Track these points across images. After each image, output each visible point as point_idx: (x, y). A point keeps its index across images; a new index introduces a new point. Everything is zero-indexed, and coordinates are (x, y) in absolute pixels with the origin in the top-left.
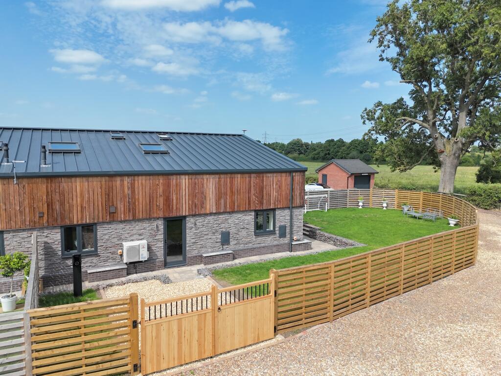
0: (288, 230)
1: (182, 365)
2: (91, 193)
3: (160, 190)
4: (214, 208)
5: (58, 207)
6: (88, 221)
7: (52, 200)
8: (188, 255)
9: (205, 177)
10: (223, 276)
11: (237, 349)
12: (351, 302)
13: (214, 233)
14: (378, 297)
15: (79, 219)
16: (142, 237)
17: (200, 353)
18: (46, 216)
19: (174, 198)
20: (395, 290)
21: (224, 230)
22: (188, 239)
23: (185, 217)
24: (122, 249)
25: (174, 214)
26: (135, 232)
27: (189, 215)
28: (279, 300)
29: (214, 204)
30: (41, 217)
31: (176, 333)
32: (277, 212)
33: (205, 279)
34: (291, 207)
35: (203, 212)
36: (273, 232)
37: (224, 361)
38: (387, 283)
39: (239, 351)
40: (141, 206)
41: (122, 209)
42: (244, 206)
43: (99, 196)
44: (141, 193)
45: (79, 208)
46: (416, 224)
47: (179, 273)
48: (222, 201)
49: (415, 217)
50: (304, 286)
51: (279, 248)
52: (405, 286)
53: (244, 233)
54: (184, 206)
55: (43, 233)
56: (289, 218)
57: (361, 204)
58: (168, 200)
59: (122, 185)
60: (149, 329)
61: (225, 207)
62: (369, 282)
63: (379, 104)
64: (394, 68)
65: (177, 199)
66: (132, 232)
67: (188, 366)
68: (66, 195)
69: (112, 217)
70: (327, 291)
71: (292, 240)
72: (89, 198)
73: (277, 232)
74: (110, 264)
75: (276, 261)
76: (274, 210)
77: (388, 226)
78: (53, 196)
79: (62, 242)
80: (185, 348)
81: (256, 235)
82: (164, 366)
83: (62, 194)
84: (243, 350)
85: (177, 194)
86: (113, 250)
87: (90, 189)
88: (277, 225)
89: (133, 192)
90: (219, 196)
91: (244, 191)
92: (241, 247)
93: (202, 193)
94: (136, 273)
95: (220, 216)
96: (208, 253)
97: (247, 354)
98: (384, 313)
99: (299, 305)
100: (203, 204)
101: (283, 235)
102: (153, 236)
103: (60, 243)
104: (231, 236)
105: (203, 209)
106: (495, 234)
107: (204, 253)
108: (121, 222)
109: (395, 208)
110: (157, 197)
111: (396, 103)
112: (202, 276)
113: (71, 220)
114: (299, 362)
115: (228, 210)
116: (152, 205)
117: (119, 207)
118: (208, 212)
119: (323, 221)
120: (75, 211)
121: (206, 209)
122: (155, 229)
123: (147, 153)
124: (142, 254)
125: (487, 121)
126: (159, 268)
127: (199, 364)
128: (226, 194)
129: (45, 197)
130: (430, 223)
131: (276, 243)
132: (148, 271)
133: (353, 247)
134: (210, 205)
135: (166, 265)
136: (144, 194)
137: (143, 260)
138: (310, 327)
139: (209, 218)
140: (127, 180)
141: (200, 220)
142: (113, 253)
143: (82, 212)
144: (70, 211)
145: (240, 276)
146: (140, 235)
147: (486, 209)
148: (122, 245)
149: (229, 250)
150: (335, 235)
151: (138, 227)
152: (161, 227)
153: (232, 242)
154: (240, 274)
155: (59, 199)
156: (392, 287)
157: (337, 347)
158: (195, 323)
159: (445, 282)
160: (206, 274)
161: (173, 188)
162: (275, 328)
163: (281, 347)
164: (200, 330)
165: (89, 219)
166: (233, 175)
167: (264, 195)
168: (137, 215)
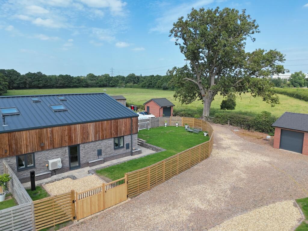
0: (130, 145)
1: (92, 215)
2: (31, 138)
3: (66, 133)
4: (94, 138)
5: (14, 146)
6: (30, 152)
7: (11, 143)
8: (81, 163)
9: (88, 124)
10: (101, 173)
11: (113, 206)
12: (157, 181)
13: (94, 151)
14: (168, 178)
15: (25, 151)
16: (58, 157)
17: (99, 209)
18: (8, 151)
19: (73, 136)
20: (175, 173)
21: (99, 149)
22: (81, 155)
23: (79, 145)
24: (48, 164)
25: (73, 144)
26: (54, 154)
27: (81, 143)
28: (129, 185)
29: (94, 137)
30: (6, 152)
31: (89, 203)
32: (125, 137)
33: (93, 175)
34: (131, 134)
35: (88, 141)
36: (123, 147)
37: (108, 211)
38: (171, 171)
39: (113, 207)
40: (57, 142)
41: (47, 144)
42: (109, 136)
43: (35, 139)
44: (56, 135)
45: (25, 146)
46: (189, 136)
47: (78, 172)
48: (98, 135)
49: (190, 132)
50: (139, 178)
51: (126, 155)
52: (179, 171)
53: (109, 149)
54: (78, 139)
55: (7, 160)
56: (131, 139)
57: (166, 124)
58: (70, 138)
59: (47, 132)
60: (79, 203)
61: (99, 137)
62: (164, 172)
63: (175, 68)
64: (182, 51)
65: (75, 136)
66: (53, 155)
67: (94, 215)
68: (18, 140)
69: (42, 148)
70: (147, 178)
71: (132, 149)
72: (30, 140)
73: (125, 147)
74: (42, 171)
75: (125, 162)
76: (123, 137)
77: (177, 138)
78: (11, 141)
79: (17, 163)
80: (93, 208)
81: (115, 149)
82: (85, 216)
83: (16, 140)
84: (115, 206)
85: (75, 134)
86: (43, 164)
87: (30, 136)
88: (125, 144)
89: (53, 135)
90: (96, 133)
91: (108, 129)
92: (108, 156)
93: (87, 132)
94: (56, 174)
95: (96, 142)
96: (91, 161)
97: (117, 207)
98: (170, 184)
99: (136, 186)
100: (88, 138)
101: (128, 147)
102: (63, 155)
103: (16, 164)
104: (102, 151)
105: (88, 140)
106: (222, 139)
107: (89, 161)
108: (47, 150)
109: (182, 126)
110: (65, 136)
111: (183, 67)
112: (91, 174)
113: (21, 152)
114: (137, 207)
115: (101, 139)
116: (62, 141)
117: (45, 143)
118: (91, 141)
119: (147, 136)
120: (23, 148)
121: (89, 139)
122: (64, 152)
123: (56, 111)
124: (59, 166)
125: (223, 82)
126: (67, 171)
127: (98, 214)
128: (99, 131)
129: (7, 142)
130: (196, 135)
131: (124, 152)
132: (61, 173)
133: (161, 151)
134: (92, 137)
135: (71, 169)
136: (58, 135)
137: (59, 168)
138: (141, 193)
139: (91, 144)
140: (49, 129)
141: (87, 145)
142: (43, 166)
143: (27, 148)
144: (21, 148)
145: (109, 173)
146: (57, 156)
147: (222, 124)
148: (48, 162)
149: (101, 158)
150: (153, 145)
151: (55, 152)
152: (67, 151)
153: (103, 154)
154: (109, 171)
155: (15, 142)
156: (174, 172)
157: (151, 200)
158: (97, 198)
159: (196, 167)
160: (93, 173)
161: (73, 131)
162: (127, 195)
163: (130, 203)
164: (98, 200)
165: (31, 150)
166: (103, 122)
167: (118, 130)
168: (55, 146)
